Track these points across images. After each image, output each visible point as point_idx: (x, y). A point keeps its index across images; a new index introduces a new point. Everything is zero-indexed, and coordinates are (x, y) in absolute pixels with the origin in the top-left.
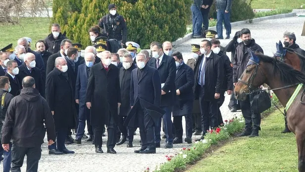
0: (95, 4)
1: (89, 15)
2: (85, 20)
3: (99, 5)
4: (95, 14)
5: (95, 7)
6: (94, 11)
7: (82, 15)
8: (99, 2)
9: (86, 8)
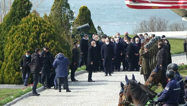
0: (12, 56)
1: (8, 63)
2: (6, 66)
3: (15, 56)
4: (12, 62)
5: (12, 58)
6: (11, 60)
7: (4, 63)
8: (15, 54)
9: (7, 58)
